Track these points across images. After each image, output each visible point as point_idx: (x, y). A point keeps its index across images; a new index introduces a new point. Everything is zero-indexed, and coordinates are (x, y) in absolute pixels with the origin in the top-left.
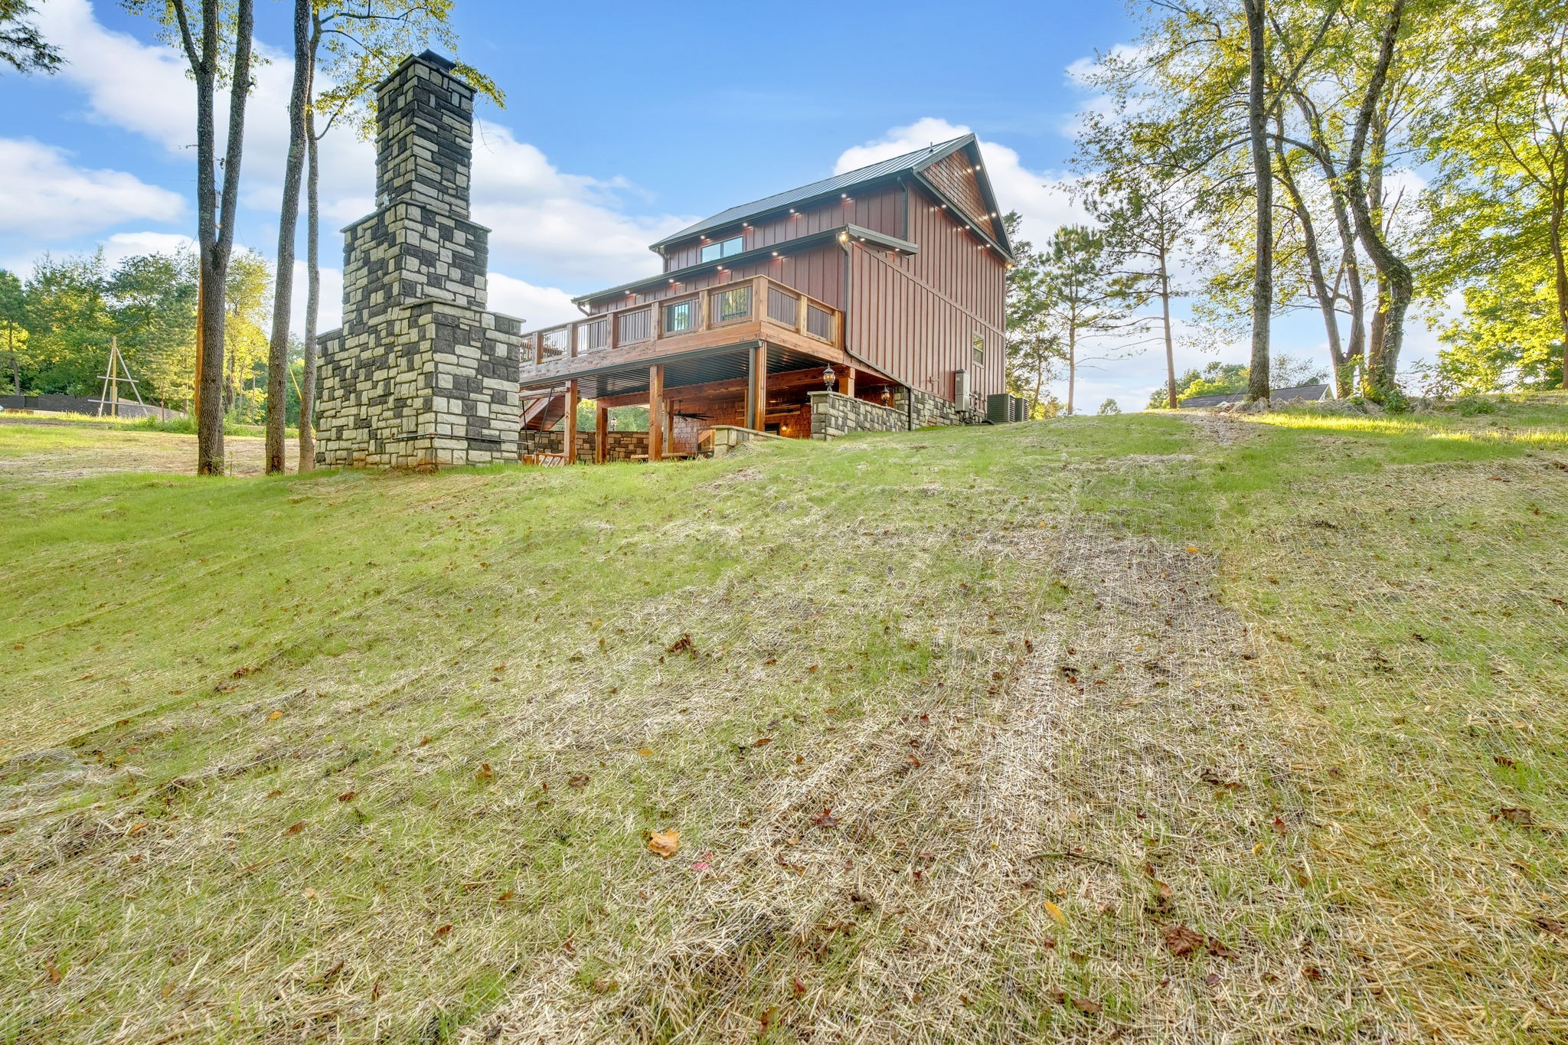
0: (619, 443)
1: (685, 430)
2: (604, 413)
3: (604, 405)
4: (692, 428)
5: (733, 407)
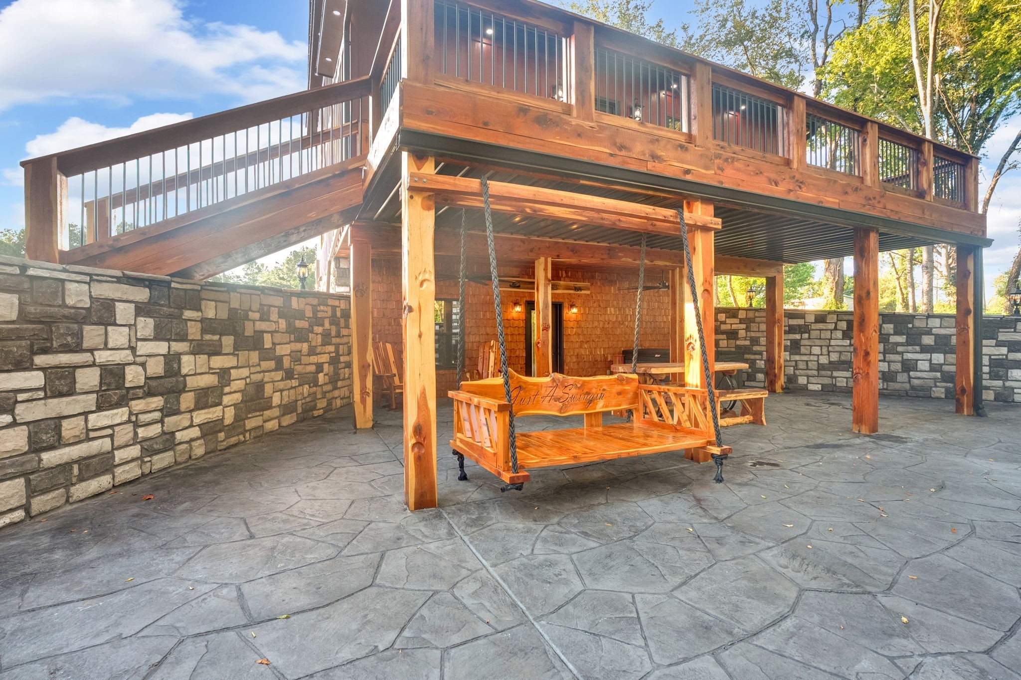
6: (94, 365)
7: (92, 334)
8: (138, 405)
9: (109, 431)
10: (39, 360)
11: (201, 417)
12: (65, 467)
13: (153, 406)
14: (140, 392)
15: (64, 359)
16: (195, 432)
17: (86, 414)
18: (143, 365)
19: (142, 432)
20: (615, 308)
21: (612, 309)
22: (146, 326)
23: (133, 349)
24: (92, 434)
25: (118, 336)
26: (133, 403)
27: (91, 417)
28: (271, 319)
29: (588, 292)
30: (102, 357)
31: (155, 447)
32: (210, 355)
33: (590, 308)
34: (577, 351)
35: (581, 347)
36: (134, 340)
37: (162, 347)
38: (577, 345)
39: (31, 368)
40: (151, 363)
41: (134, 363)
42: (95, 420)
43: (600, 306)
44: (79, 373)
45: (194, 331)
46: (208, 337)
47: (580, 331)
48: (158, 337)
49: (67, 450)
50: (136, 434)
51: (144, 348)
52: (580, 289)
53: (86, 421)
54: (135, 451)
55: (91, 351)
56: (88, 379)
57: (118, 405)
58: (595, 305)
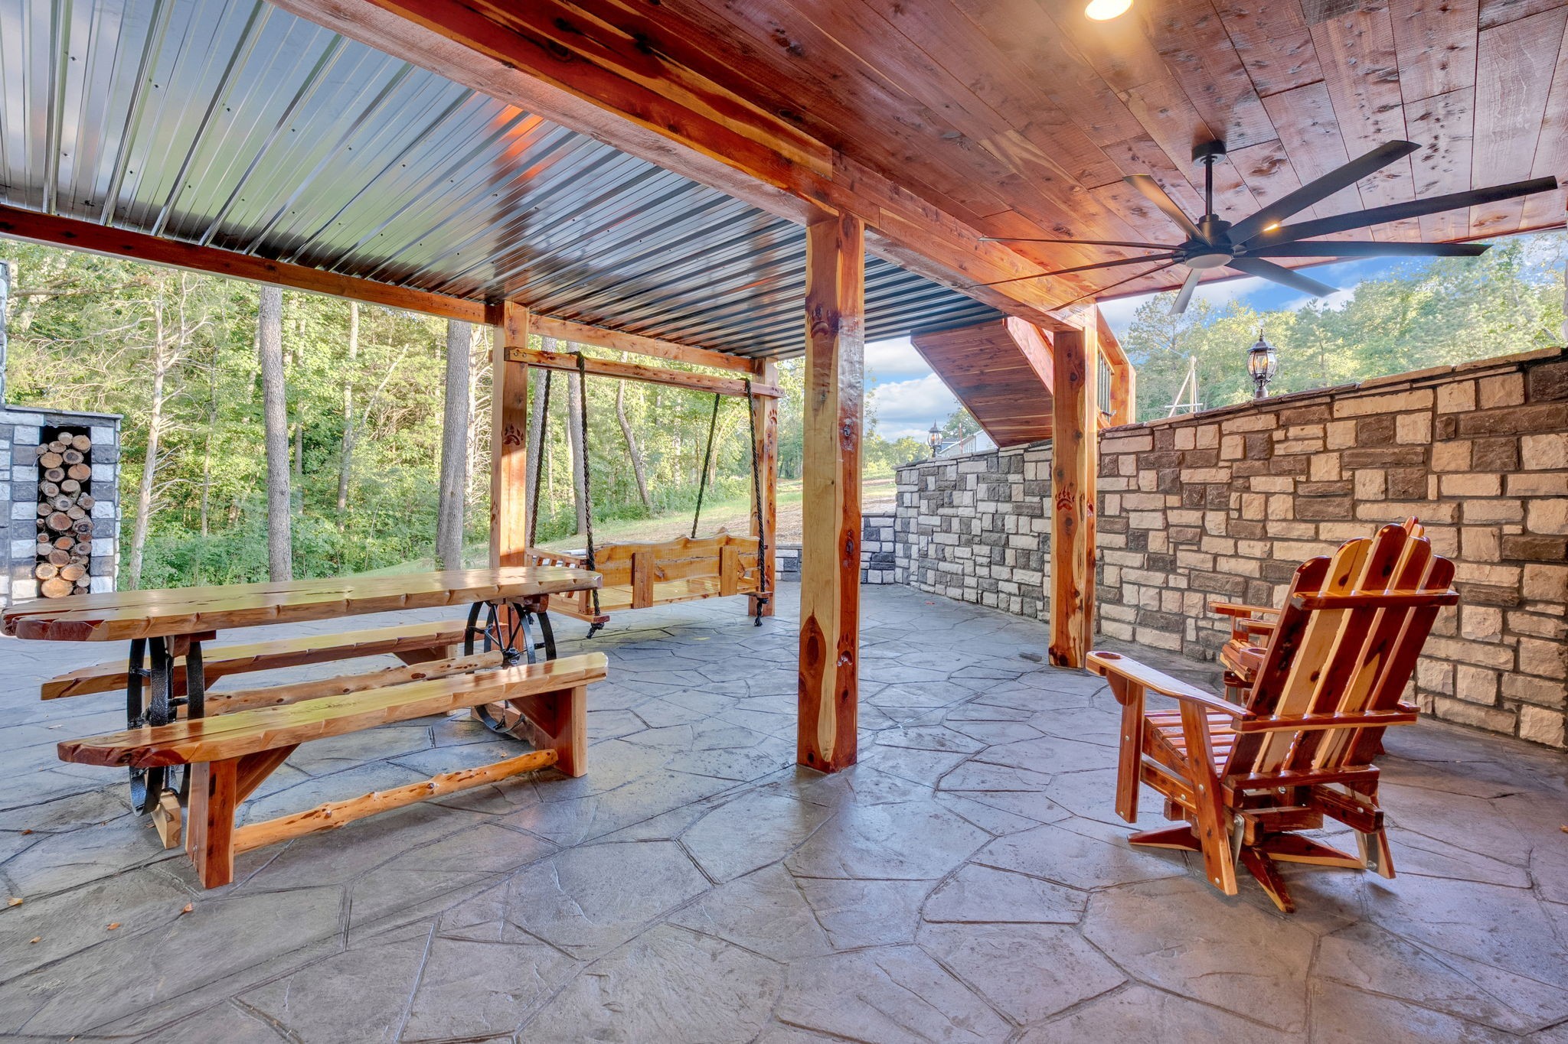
0: (1268, 454)
6: (957, 516)
7: (956, 497)
11: (1020, 575)
14: (979, 539)
16: (1012, 588)
17: (954, 547)
18: (981, 520)
22: (982, 490)
23: (976, 509)
24: (955, 560)
25: (968, 498)
28: (1121, 473)
30: (960, 511)
31: (985, 585)
32: (1032, 517)
36: (975, 501)
37: (991, 507)
39: (937, 515)
40: (984, 519)
41: (975, 517)
45: (1017, 493)
46: (1028, 499)
48: (991, 498)
49: (946, 564)
51: (982, 507)
55: (958, 507)
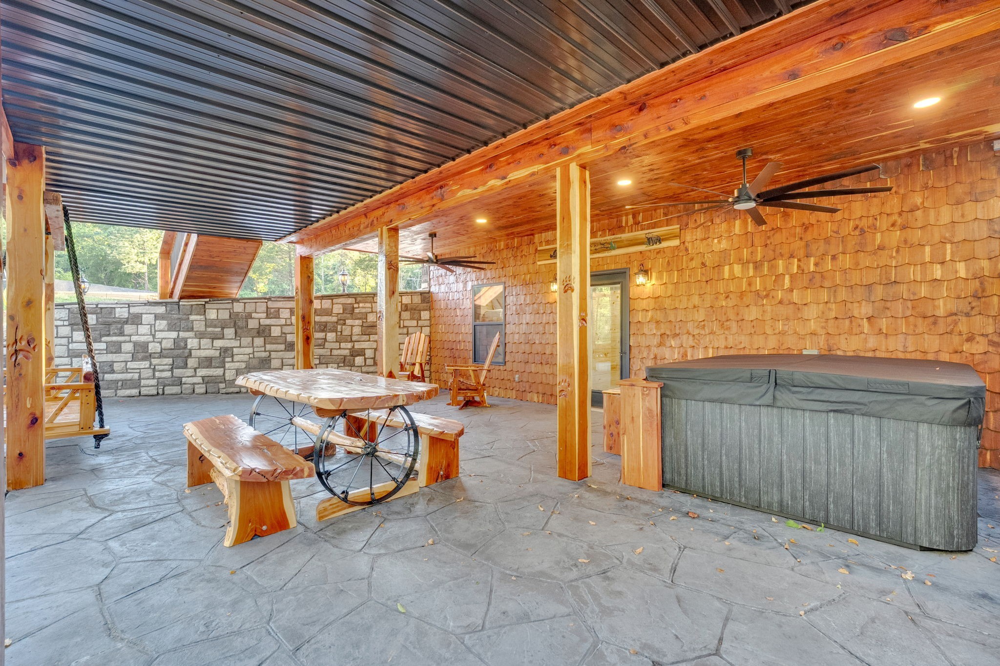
0: (352, 312)
1: (454, 287)
2: (306, 262)
3: (301, 250)
4: (465, 283)
5: (531, 242)
6: (130, 341)
7: (128, 329)
8: (155, 361)
9: (138, 371)
10: (103, 339)
11: (203, 372)
12: (117, 381)
13: (164, 363)
14: (157, 355)
15: (114, 339)
16: (198, 380)
17: (126, 362)
18: (160, 343)
19: (157, 374)
20: (744, 264)
21: (737, 269)
22: (162, 324)
23: (154, 336)
24: (129, 371)
25: (144, 329)
26: (152, 360)
27: (129, 363)
29: (676, 242)
30: (134, 338)
31: (166, 382)
32: (214, 339)
33: (681, 270)
34: (655, 350)
35: (661, 344)
36: (153, 331)
37: (173, 335)
38: (656, 341)
39: (100, 342)
40: (164, 342)
41: (154, 342)
42: (130, 365)
43: (703, 264)
44: (123, 344)
45: (199, 326)
46: (209, 329)
47: (659, 316)
48: (170, 329)
49: (115, 375)
50: (154, 375)
51: (159, 335)
52: (659, 240)
53: (126, 365)
54: (154, 382)
55: (130, 336)
56: (128, 347)
57: (143, 359)
58: (693, 264)
